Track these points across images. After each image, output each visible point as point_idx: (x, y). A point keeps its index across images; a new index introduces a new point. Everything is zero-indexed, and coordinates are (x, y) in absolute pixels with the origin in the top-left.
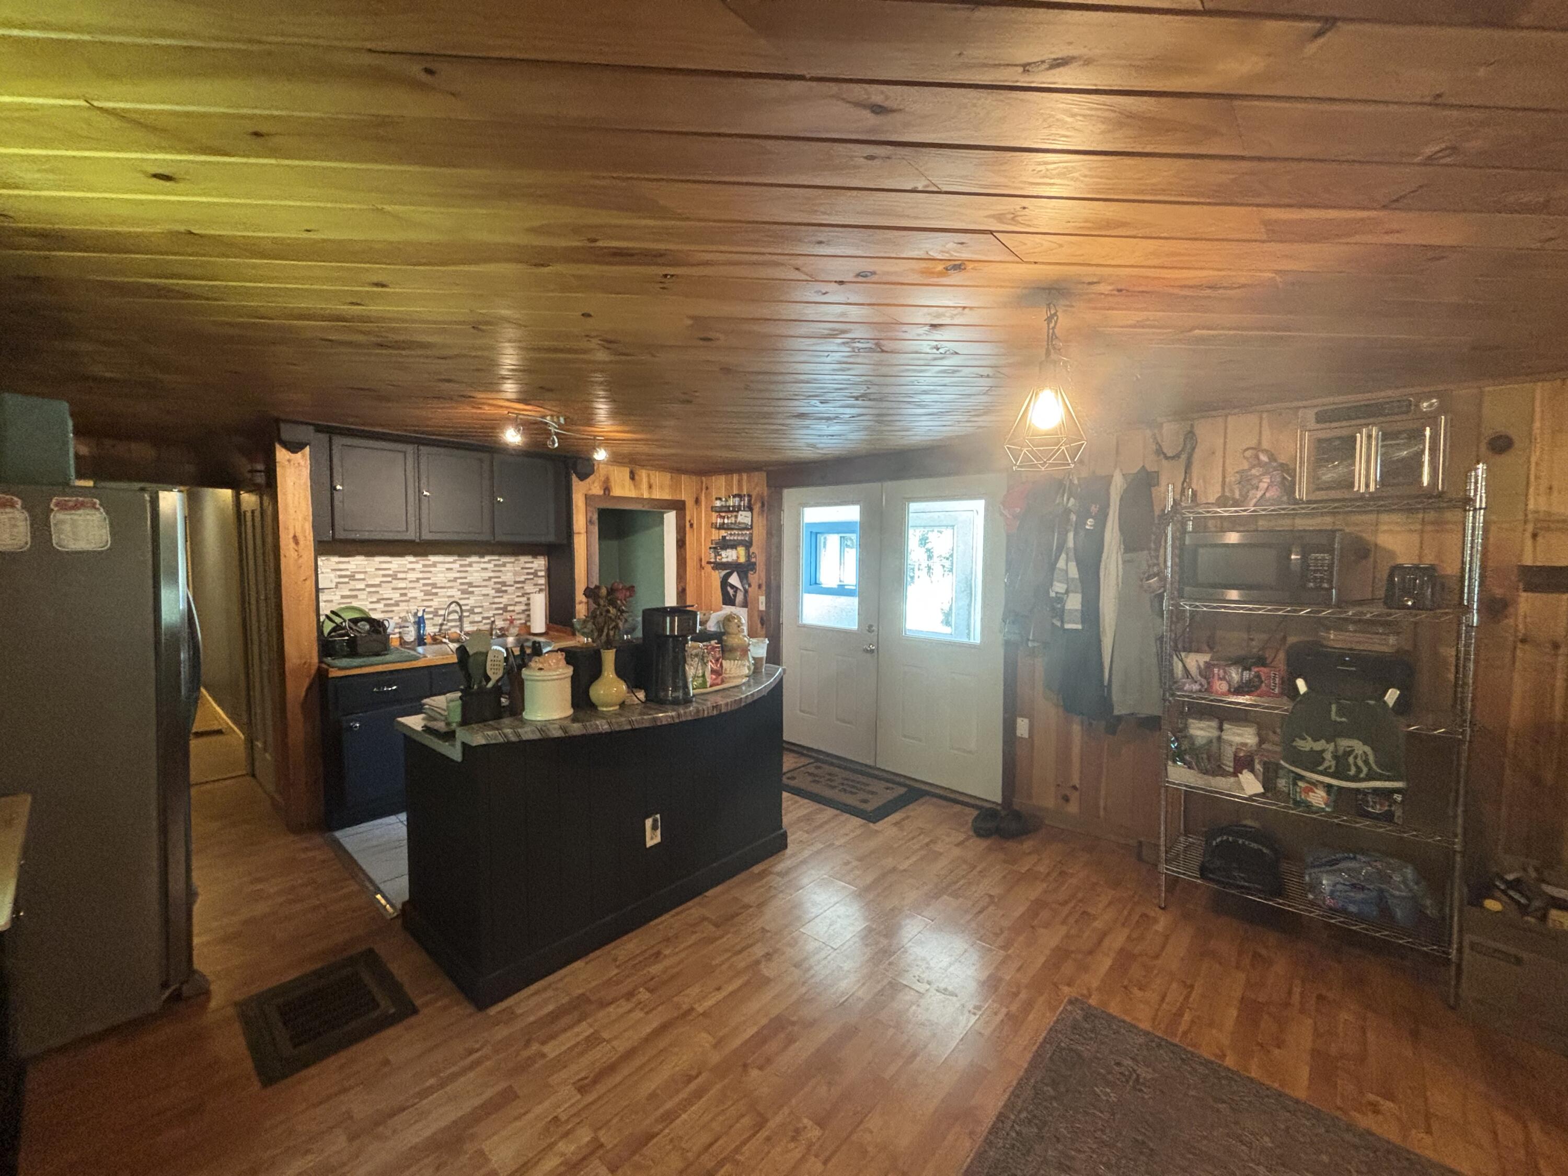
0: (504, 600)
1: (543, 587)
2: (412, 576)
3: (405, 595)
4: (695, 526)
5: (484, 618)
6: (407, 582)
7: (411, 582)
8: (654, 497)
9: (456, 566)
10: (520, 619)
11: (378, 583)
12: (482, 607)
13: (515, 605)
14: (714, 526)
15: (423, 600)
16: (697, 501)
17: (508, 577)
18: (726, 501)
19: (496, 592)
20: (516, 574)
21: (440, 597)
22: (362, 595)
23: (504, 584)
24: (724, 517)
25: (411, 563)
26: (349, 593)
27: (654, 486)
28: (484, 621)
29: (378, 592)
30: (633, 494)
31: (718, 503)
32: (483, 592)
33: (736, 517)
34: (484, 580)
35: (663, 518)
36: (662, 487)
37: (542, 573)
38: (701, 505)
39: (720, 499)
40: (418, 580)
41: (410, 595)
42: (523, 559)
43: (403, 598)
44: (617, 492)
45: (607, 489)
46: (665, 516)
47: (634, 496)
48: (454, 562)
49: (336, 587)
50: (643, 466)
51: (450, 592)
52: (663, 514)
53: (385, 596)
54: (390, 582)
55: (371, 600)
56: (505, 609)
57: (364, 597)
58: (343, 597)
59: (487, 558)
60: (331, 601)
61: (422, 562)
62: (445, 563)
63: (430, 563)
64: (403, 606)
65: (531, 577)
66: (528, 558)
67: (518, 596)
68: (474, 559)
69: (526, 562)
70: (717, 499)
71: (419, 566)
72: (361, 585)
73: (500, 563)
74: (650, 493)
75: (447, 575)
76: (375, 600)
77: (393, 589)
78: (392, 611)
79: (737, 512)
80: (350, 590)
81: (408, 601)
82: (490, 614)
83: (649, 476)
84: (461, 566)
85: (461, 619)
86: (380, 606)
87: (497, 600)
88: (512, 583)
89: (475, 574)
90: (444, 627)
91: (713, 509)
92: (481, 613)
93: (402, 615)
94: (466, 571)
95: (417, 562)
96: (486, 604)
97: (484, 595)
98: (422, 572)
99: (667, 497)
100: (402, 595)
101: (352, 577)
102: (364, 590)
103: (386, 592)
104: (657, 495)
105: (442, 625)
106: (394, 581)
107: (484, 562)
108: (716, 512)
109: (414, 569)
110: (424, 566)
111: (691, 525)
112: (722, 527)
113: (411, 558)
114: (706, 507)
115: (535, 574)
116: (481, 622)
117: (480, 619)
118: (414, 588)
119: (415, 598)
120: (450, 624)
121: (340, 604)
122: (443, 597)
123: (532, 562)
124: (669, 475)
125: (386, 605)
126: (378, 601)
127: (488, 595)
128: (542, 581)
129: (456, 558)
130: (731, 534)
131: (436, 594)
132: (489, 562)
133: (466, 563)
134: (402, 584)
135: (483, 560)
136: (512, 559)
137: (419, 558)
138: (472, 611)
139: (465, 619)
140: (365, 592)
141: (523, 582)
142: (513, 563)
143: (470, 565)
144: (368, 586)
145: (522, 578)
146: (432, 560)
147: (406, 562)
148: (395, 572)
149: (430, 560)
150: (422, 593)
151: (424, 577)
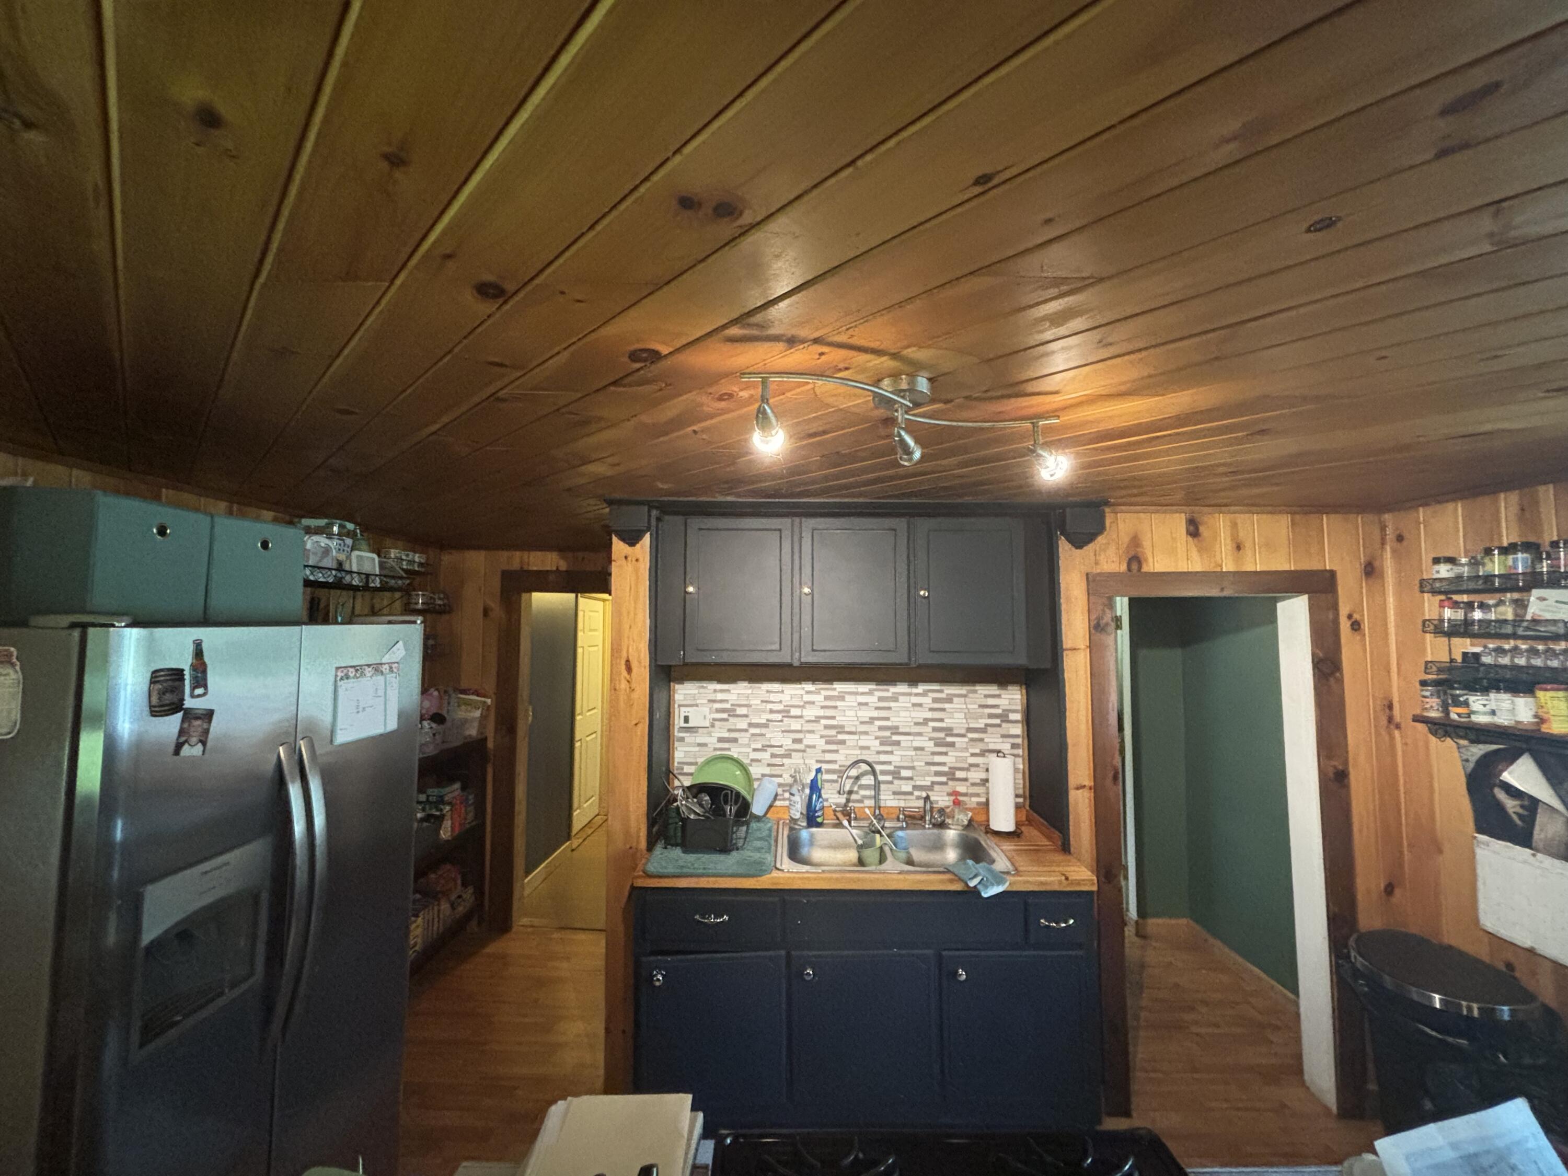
0: (950, 759)
1: (1019, 741)
2: (810, 713)
3: (800, 741)
4: (1366, 626)
5: (915, 787)
6: (801, 721)
8: (1250, 568)
9: (872, 700)
10: (978, 795)
12: (913, 768)
13: (967, 770)
14: (1439, 629)
16: (1371, 570)
17: (956, 718)
18: (1475, 563)
19: (936, 745)
20: (968, 715)
21: (848, 748)
22: (744, 738)
23: (949, 731)
24: (1470, 606)
25: (808, 692)
26: (726, 735)
27: (1248, 544)
28: (917, 793)
30: (1196, 564)
31: (1444, 571)
32: (916, 744)
33: (1521, 605)
34: (916, 724)
35: (1274, 610)
36: (1269, 546)
37: (1018, 717)
38: (1381, 576)
39: (1452, 560)
41: (806, 742)
42: (983, 690)
43: (797, 746)
44: (1157, 563)
45: (1135, 560)
46: (1280, 606)
47: (1198, 568)
48: (870, 693)
49: (713, 726)
50: (1220, 506)
51: (864, 741)
52: (1275, 600)
54: (780, 721)
55: (754, 746)
56: (951, 775)
57: (746, 741)
58: (721, 740)
59: (921, 688)
60: (705, 745)
61: (824, 693)
62: (856, 694)
63: (835, 693)
64: (796, 759)
65: (998, 721)
66: (993, 689)
67: (973, 755)
68: (902, 688)
69: (986, 696)
70: (1437, 561)
71: (819, 698)
72: (742, 724)
73: (943, 695)
74: (1237, 560)
75: (860, 714)
78: (781, 766)
79: (1527, 589)
80: (729, 730)
81: (804, 751)
82: (927, 782)
83: (1234, 525)
84: (881, 699)
85: (877, 786)
86: (765, 756)
87: (937, 759)
88: (963, 731)
89: (903, 714)
90: (854, 797)
91: (1428, 586)
92: (911, 779)
94: (889, 708)
95: (817, 692)
96: (919, 764)
97: (916, 749)
99: (1282, 563)
100: (795, 741)
101: (732, 713)
102: (746, 731)
103: (775, 736)
104: (1256, 562)
105: (850, 792)
106: (785, 721)
107: (917, 695)
108: (1434, 592)
109: (812, 703)
110: (827, 698)
111: (1356, 626)
112: (1463, 629)
113: (809, 687)
114: (1399, 583)
115: (1004, 717)
116: (911, 793)
117: (909, 789)
118: (812, 732)
119: (814, 747)
120: (863, 792)
121: (715, 749)
122: (854, 748)
123: (999, 696)
124: (1284, 521)
125: (773, 756)
126: (763, 749)
127: (922, 749)
128: (1017, 730)
129: (872, 686)
130: (1500, 651)
131: (843, 742)
132: (924, 694)
133: (889, 694)
134: (795, 725)
135: (915, 690)
136: (962, 690)
138: (896, 774)
139: (883, 787)
140: (748, 735)
141: (983, 730)
142: (965, 696)
143: (895, 699)
144: (751, 725)
145: (981, 724)
146: (838, 690)
147: (803, 692)
148: (787, 706)
149: (835, 689)
150: (823, 740)
151: (827, 714)
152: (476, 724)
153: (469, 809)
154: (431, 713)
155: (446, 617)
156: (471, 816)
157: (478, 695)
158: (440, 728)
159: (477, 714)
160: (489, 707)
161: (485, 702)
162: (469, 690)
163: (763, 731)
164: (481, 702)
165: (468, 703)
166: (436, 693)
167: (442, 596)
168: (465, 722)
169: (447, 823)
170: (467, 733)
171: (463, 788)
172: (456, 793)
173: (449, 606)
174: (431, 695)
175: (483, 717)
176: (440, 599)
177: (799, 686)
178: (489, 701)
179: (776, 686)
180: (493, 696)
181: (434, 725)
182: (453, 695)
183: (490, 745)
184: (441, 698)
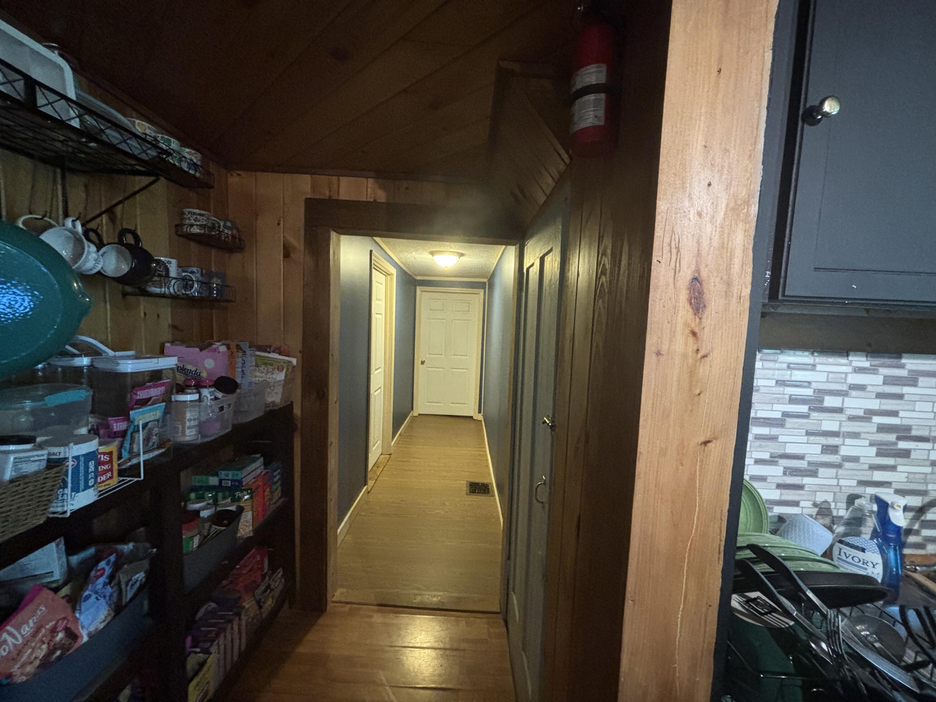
2: (857, 404)
3: (834, 449)
6: (843, 417)
7: (852, 418)
11: (778, 415)
15: (874, 468)
29: (774, 438)
40: (870, 414)
41: (844, 451)
43: (829, 458)
53: (790, 449)
54: (807, 416)
61: (885, 371)
63: (903, 373)
76: (766, 456)
77: (808, 434)
78: (800, 487)
81: (839, 466)
93: (820, 498)
95: (872, 370)
98: (879, 396)
100: (827, 449)
106: (814, 415)
109: (862, 388)
110: (888, 381)
118: (856, 435)
119: (855, 459)
125: (789, 471)
131: (906, 454)
134: (830, 423)
137: (877, 361)
146: (909, 367)
147: (849, 369)
148: (820, 391)
149: (902, 367)
150: (874, 450)
151: (884, 407)
152: (279, 390)
153: (274, 487)
154: (215, 379)
155: (237, 257)
156: (278, 494)
157: (280, 354)
158: (232, 398)
159: (281, 376)
160: (294, 367)
161: (290, 362)
162: (270, 347)
163: (775, 431)
164: (285, 362)
165: (268, 363)
166: (223, 349)
167: (229, 224)
168: (266, 384)
169: (247, 517)
170: (270, 399)
171: (266, 464)
172: (259, 471)
173: (240, 239)
174: (215, 350)
175: (288, 381)
176: (228, 228)
177: (843, 361)
178: (294, 361)
179: (804, 358)
180: (299, 355)
181: (220, 395)
182: (248, 352)
183: (297, 411)
184: (232, 356)
